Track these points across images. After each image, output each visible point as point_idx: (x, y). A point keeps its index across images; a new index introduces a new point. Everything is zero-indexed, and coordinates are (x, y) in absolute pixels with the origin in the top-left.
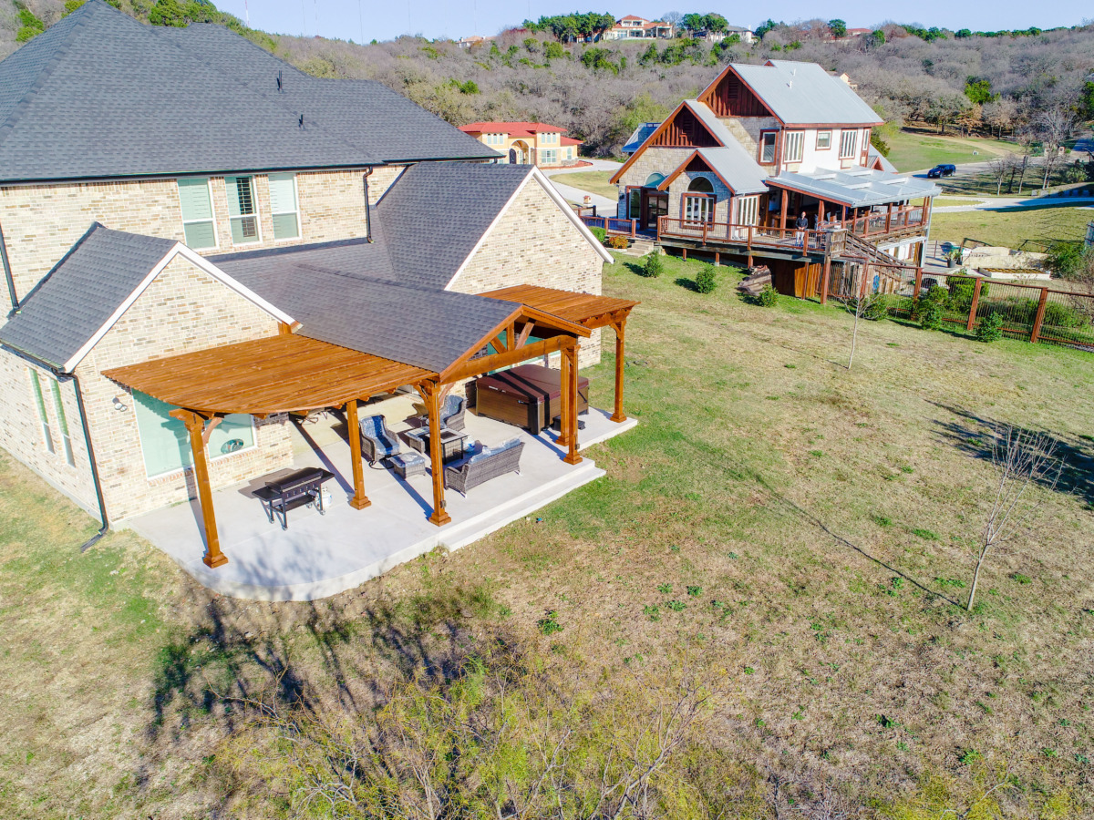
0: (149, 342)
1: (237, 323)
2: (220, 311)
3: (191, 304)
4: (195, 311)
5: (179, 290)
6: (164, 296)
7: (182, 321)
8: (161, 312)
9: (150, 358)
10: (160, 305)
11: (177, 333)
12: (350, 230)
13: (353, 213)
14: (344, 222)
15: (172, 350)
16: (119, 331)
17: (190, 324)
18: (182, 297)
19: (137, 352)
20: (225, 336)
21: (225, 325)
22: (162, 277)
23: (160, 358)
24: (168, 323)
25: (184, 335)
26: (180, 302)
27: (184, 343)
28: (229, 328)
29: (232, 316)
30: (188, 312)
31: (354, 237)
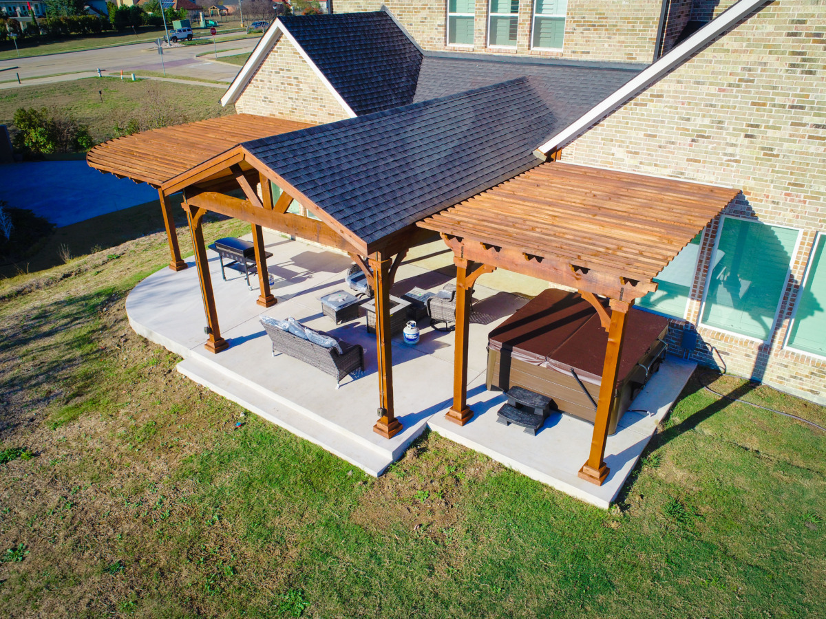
0: (270, 102)
1: (324, 106)
2: (314, 91)
3: (295, 78)
4: (297, 85)
5: (288, 63)
6: (279, 66)
7: (288, 91)
8: (276, 79)
9: (271, 115)
10: (276, 72)
11: (286, 101)
12: (629, 50)
13: (639, 27)
14: (622, 38)
15: (282, 113)
16: (254, 86)
17: (294, 96)
18: (289, 70)
19: (264, 107)
20: (316, 115)
21: (316, 105)
22: (278, 48)
23: (276, 117)
24: (281, 90)
25: (289, 104)
26: (288, 74)
27: (290, 111)
28: (319, 109)
29: (321, 99)
30: (292, 85)
31: (633, 61)
